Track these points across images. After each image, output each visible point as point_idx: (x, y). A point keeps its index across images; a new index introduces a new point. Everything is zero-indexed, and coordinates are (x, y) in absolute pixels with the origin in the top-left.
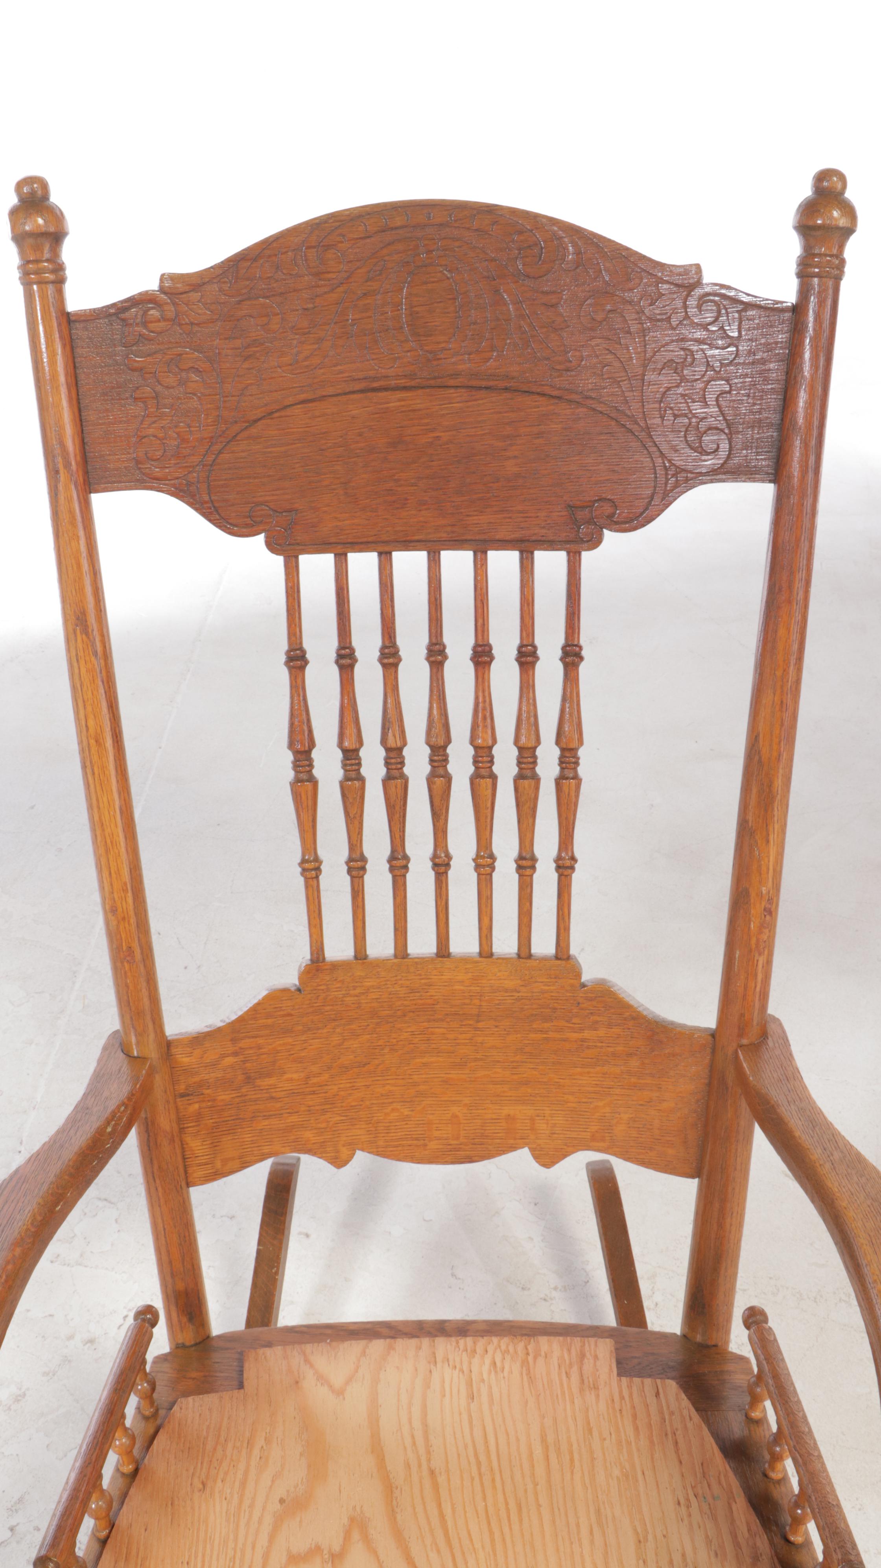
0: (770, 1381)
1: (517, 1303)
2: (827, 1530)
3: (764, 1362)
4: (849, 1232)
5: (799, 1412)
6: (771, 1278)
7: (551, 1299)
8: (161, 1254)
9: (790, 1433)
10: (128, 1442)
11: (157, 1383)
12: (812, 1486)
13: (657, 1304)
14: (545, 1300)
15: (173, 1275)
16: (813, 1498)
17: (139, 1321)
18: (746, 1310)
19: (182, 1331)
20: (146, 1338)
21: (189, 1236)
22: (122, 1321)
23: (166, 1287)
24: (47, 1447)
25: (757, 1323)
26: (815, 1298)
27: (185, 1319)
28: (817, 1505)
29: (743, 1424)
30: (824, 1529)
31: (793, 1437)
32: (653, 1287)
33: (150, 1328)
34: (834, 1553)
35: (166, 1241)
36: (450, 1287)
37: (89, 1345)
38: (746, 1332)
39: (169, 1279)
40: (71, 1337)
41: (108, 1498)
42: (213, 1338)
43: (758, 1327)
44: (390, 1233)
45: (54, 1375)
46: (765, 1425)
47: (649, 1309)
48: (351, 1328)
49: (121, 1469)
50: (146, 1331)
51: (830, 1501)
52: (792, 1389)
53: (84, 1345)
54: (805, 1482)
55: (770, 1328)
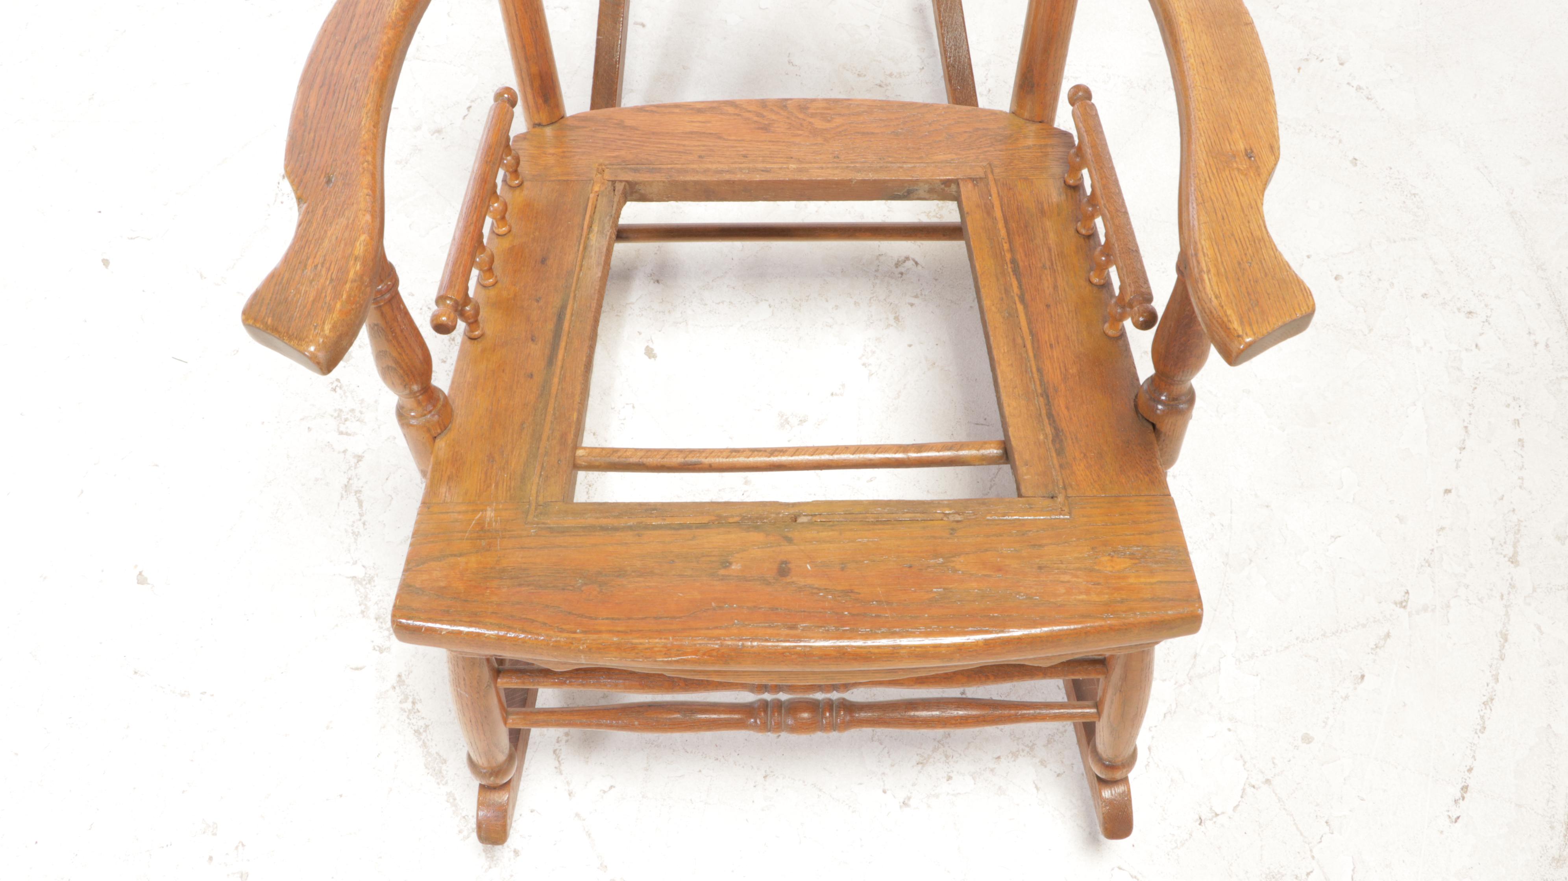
0: (1088, 150)
1: (853, 89)
2: (1125, 270)
3: (1085, 134)
4: (1171, 11)
5: (1112, 176)
6: (1103, 67)
7: (887, 85)
8: (514, 39)
9: (1101, 194)
10: (501, 208)
11: (521, 159)
12: (1116, 236)
13: (989, 90)
14: (880, 86)
15: (527, 60)
16: (1116, 245)
17: (500, 101)
18: (1072, 88)
19: (539, 112)
20: (508, 117)
21: (540, 21)
22: (466, 112)
23: (521, 70)
24: (410, 226)
25: (1081, 99)
26: (1145, 87)
27: (540, 101)
28: (1119, 251)
29: (1061, 190)
30: (1122, 269)
31: (1104, 197)
32: (987, 74)
33: (511, 108)
34: (1128, 287)
35: (518, 27)
36: (787, 74)
37: (436, 134)
38: (1070, 108)
39: (523, 63)
40: (418, 128)
41: (490, 253)
42: (568, 118)
43: (1082, 103)
44: (726, 21)
45: (406, 163)
46: (1081, 192)
47: (982, 95)
48: (698, 106)
49: (496, 231)
50: (508, 111)
51: (1130, 247)
52: (1107, 157)
53: (432, 135)
54: (1111, 233)
55: (1093, 105)
